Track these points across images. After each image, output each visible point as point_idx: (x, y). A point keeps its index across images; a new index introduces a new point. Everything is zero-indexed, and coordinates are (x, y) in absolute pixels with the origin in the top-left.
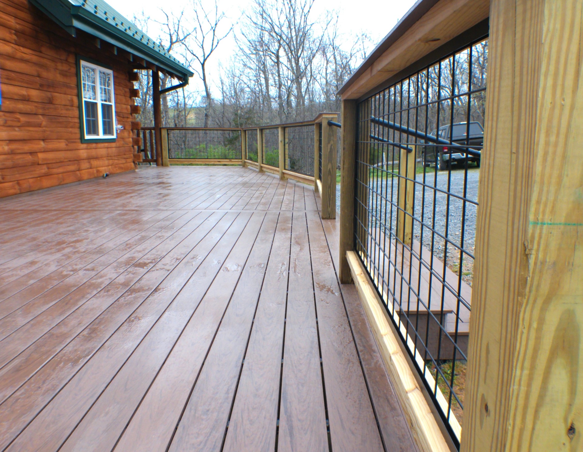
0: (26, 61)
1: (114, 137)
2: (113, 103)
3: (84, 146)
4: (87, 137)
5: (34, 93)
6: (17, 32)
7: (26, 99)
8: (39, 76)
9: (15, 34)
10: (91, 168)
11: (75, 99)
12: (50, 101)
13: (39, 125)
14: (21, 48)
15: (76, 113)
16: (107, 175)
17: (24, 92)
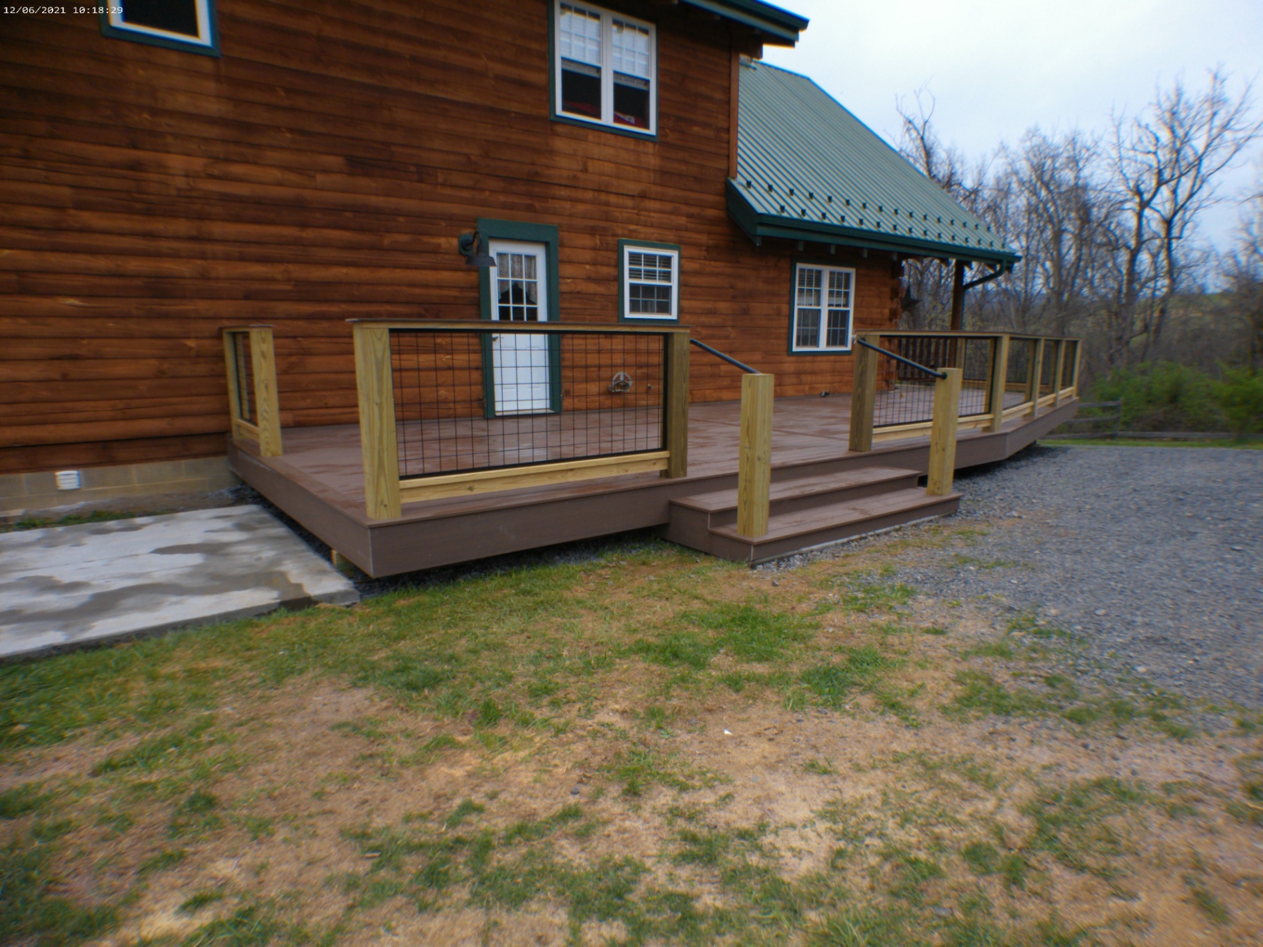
0: (717, 274)
1: (849, 348)
2: (851, 309)
3: (793, 359)
4: (795, 349)
5: (723, 306)
6: (708, 248)
7: (712, 312)
8: (732, 287)
9: (706, 250)
10: (800, 384)
11: (785, 308)
12: (745, 312)
13: (727, 337)
14: (712, 263)
15: (785, 322)
16: (827, 394)
17: (709, 305)
